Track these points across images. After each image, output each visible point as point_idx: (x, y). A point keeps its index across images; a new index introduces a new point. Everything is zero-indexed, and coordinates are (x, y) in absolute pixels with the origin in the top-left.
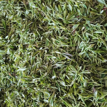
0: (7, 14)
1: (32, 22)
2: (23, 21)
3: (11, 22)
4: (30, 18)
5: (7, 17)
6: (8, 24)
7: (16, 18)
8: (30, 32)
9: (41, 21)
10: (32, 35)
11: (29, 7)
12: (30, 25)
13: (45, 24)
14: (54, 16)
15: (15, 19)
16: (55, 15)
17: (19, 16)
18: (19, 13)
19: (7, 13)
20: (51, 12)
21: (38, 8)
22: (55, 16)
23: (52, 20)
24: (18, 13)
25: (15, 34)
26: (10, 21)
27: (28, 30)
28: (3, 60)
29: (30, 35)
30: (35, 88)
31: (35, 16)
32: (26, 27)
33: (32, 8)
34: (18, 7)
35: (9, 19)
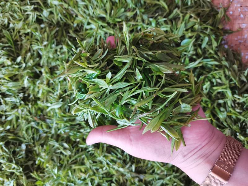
0: (11, 21)
1: (58, 29)
2: (42, 28)
3: (21, 34)
4: (52, 21)
5: (11, 25)
6: (16, 38)
7: (28, 25)
8: (57, 45)
9: (72, 24)
10: (62, 48)
11: (48, 4)
12: (55, 34)
13: (79, 29)
14: (91, 14)
15: (26, 27)
16: (93, 11)
17: (32, 21)
18: (33, 16)
19: (11, 19)
20: (86, 7)
21: (64, 3)
22: (94, 13)
23: (90, 21)
24: (31, 17)
25: (32, 51)
26: (19, 32)
27: (53, 41)
28: (20, 98)
29: (59, 50)
30: (82, 131)
31: (61, 18)
32: (48, 37)
33: (54, 6)
34: (28, 7)
35: (16, 28)
